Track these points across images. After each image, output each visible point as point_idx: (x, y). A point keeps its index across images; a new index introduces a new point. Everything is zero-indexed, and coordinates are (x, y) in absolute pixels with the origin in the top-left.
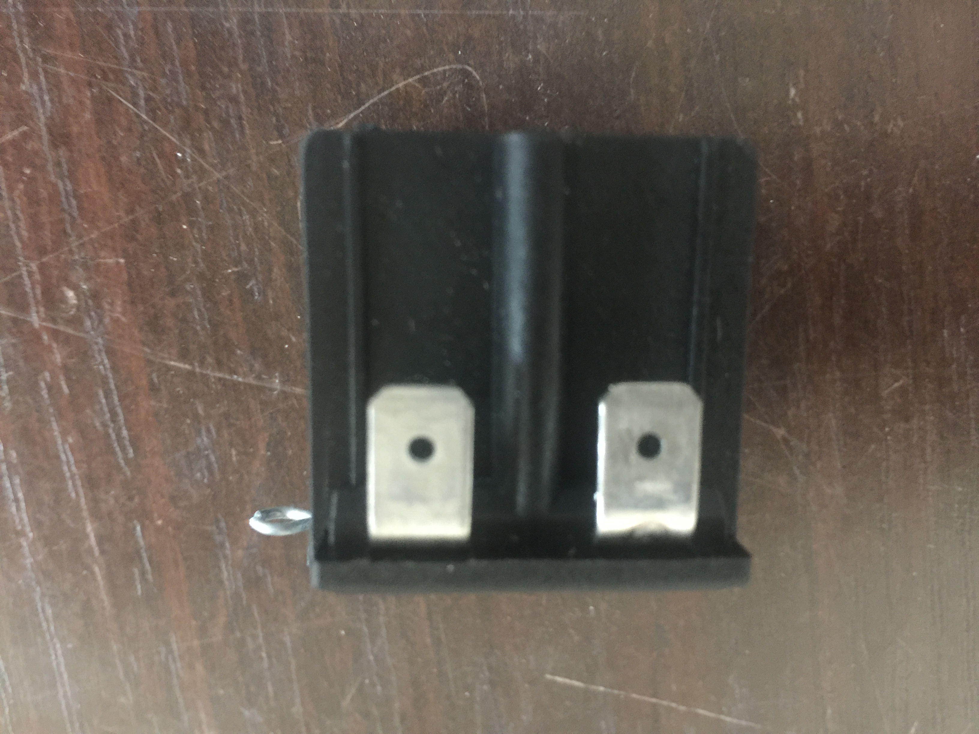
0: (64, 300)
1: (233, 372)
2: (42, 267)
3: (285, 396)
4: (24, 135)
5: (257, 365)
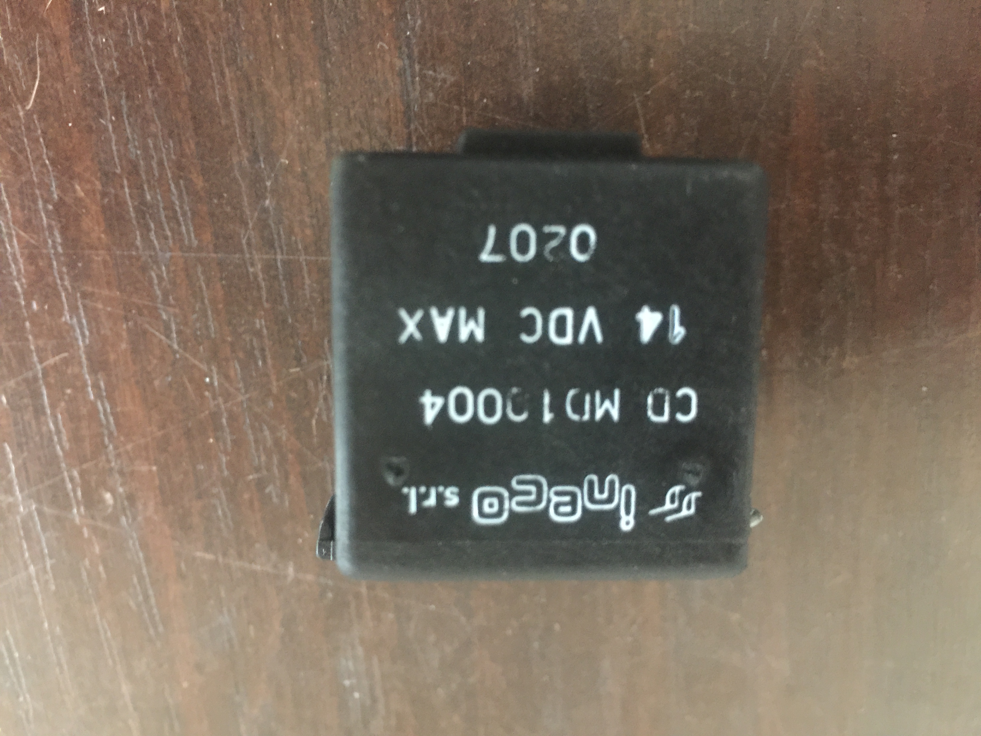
0: (102, 501)
2: (82, 474)
3: (298, 582)
4: (66, 362)
5: (274, 556)
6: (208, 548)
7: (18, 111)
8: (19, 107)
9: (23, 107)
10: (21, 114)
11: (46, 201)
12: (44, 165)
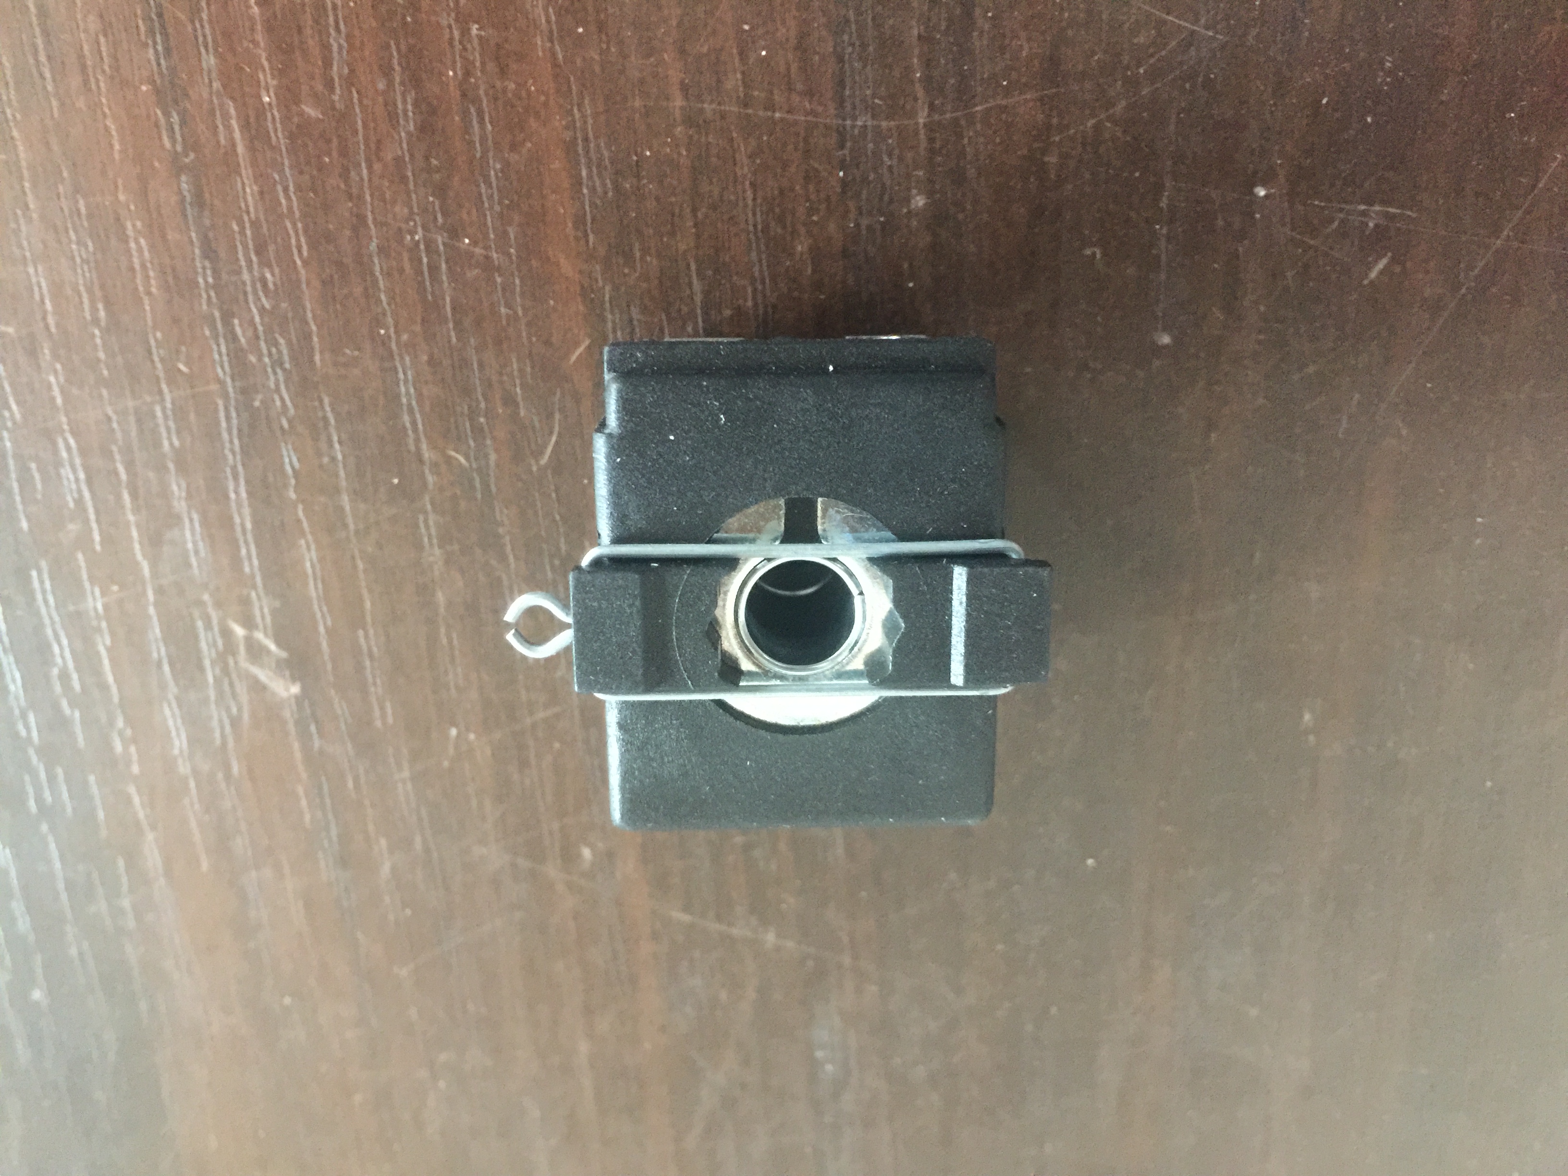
0: (579, 856)
1: (730, 924)
2: (562, 827)
3: (778, 949)
4: (557, 716)
5: (754, 921)
6: (686, 909)
7: (531, 465)
8: (533, 462)
9: (537, 461)
10: (534, 469)
11: (552, 556)
12: (554, 520)
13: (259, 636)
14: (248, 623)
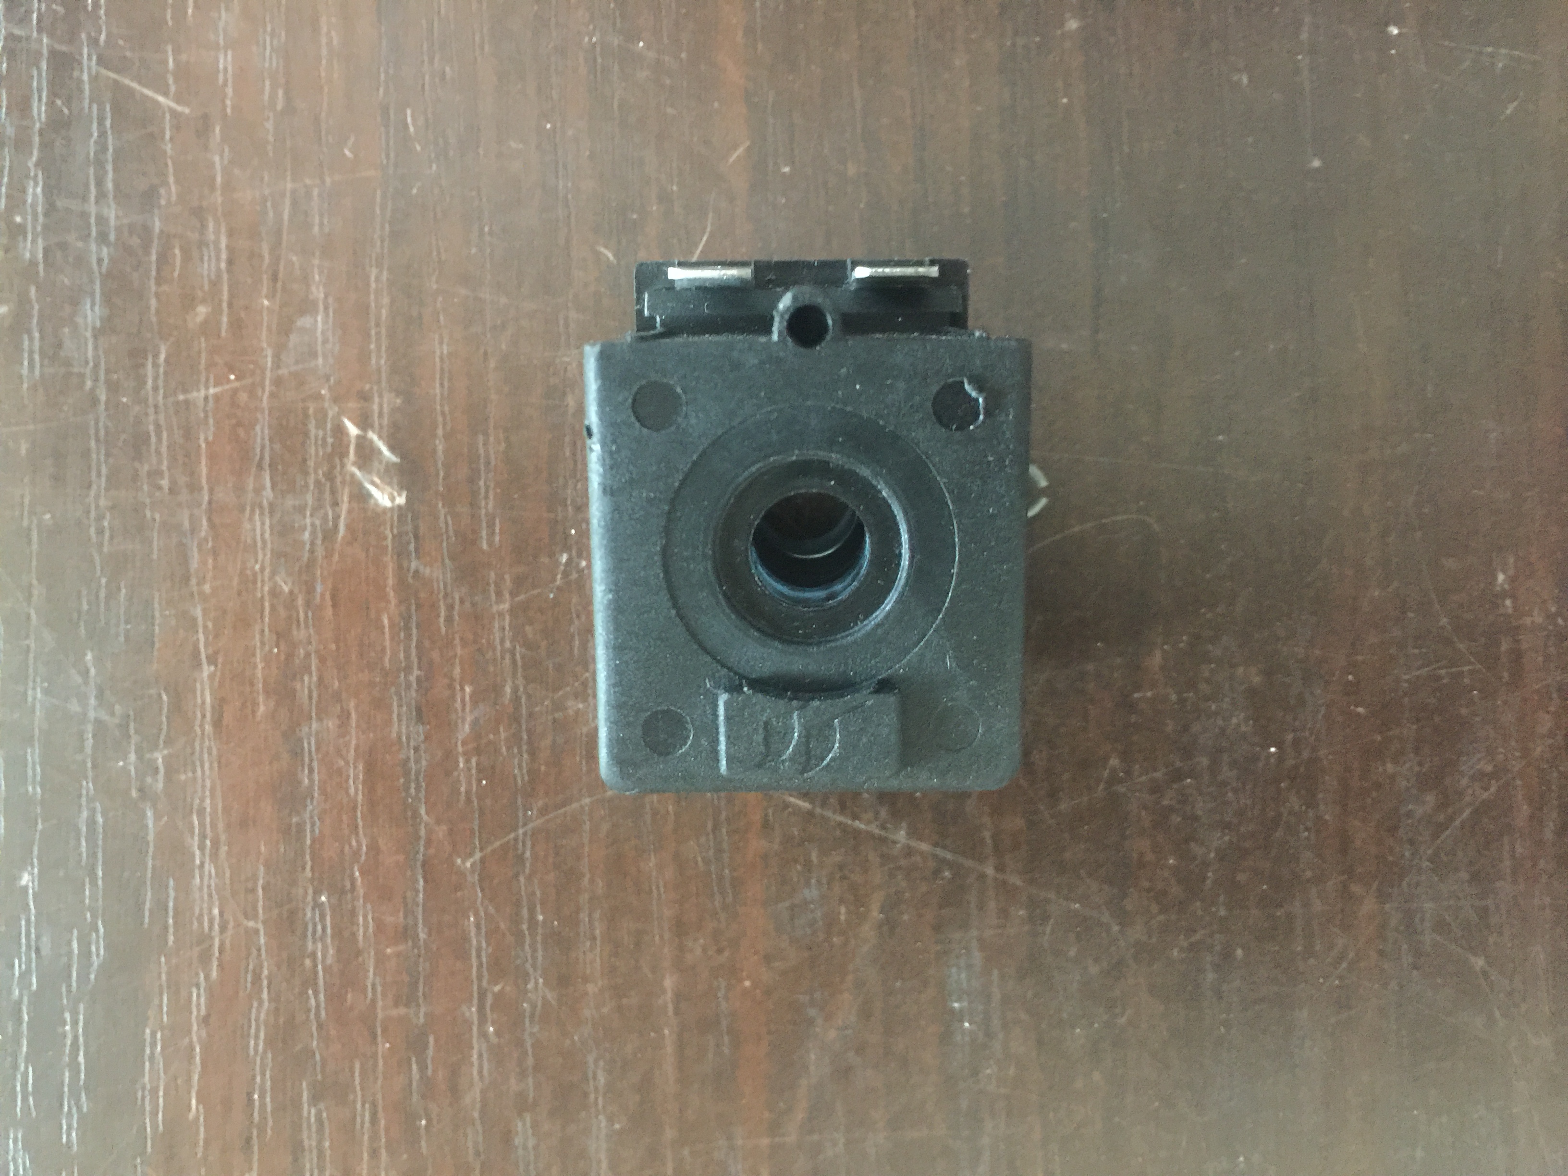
1: (856, 817)
13: (373, 436)
14: (364, 423)
